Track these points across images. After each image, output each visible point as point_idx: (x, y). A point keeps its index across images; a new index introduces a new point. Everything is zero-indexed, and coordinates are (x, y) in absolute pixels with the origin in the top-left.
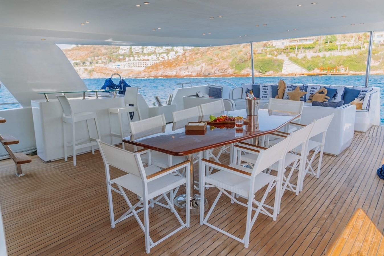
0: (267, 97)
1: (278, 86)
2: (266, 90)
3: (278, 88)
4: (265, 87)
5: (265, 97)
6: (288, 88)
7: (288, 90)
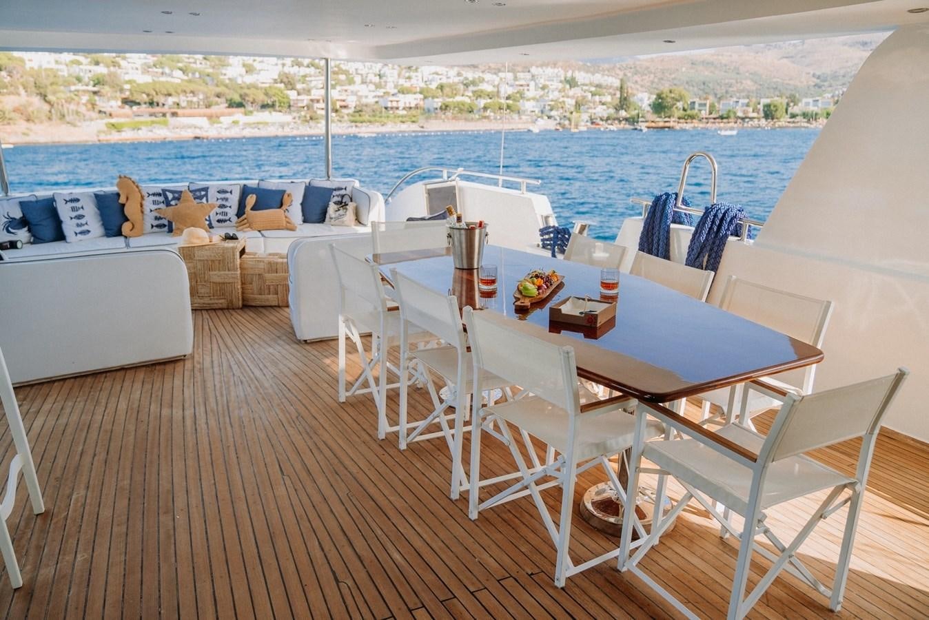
0: (89, 231)
1: (118, 195)
2: (80, 212)
3: (122, 200)
4: (72, 201)
5: (82, 233)
6: (152, 198)
7: (154, 202)
